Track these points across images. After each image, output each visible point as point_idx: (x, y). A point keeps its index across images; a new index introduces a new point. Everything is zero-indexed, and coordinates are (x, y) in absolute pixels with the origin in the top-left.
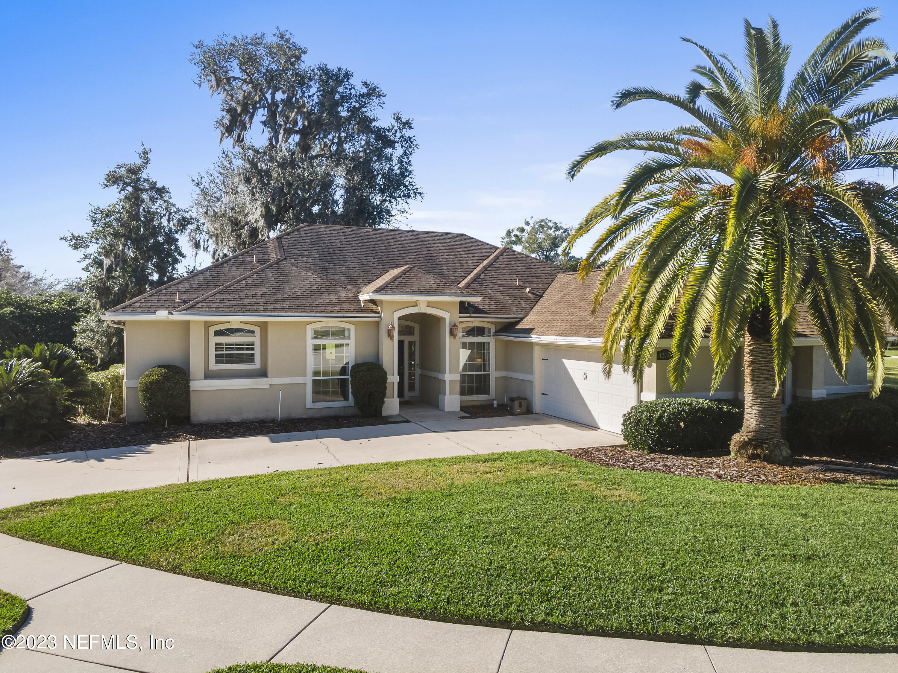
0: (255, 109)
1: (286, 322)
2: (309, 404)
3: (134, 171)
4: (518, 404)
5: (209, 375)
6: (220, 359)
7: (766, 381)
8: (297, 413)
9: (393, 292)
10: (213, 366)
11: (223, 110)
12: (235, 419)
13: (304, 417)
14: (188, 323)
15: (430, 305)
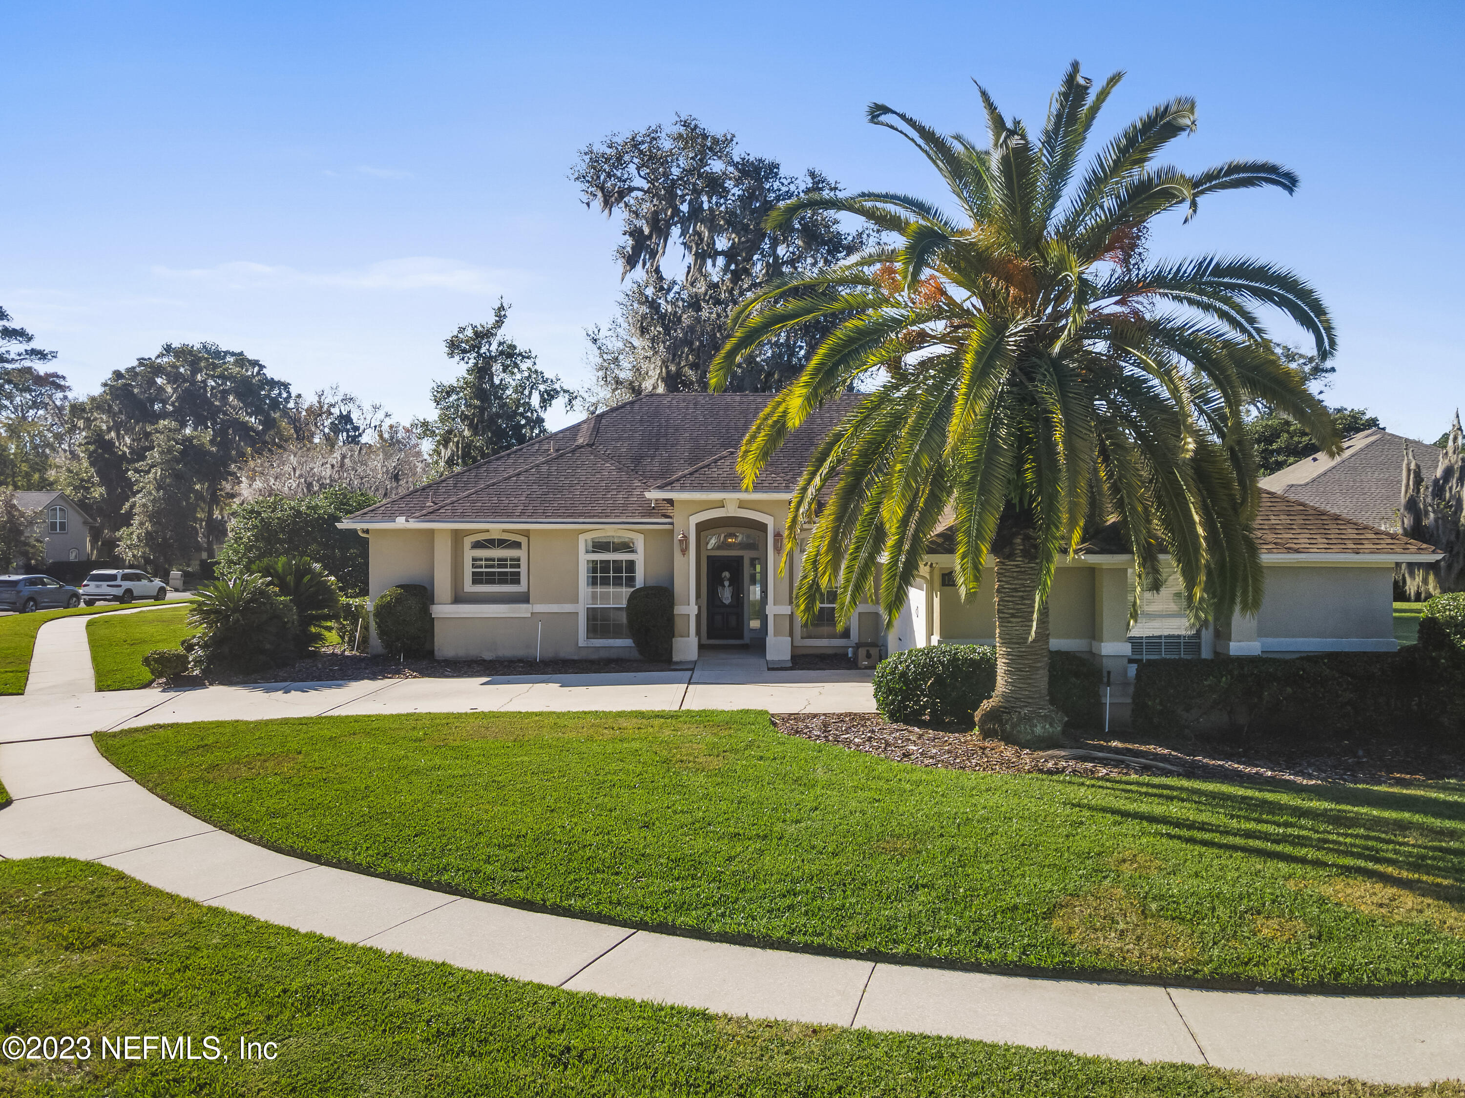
0: (668, 227)
1: (556, 530)
2: (582, 641)
3: (482, 335)
4: (865, 653)
5: (459, 598)
6: (477, 579)
7: (1012, 620)
8: (567, 652)
9: (694, 488)
10: (469, 587)
11: (624, 234)
12: (488, 656)
13: (576, 658)
14: (432, 532)
15: (742, 505)
